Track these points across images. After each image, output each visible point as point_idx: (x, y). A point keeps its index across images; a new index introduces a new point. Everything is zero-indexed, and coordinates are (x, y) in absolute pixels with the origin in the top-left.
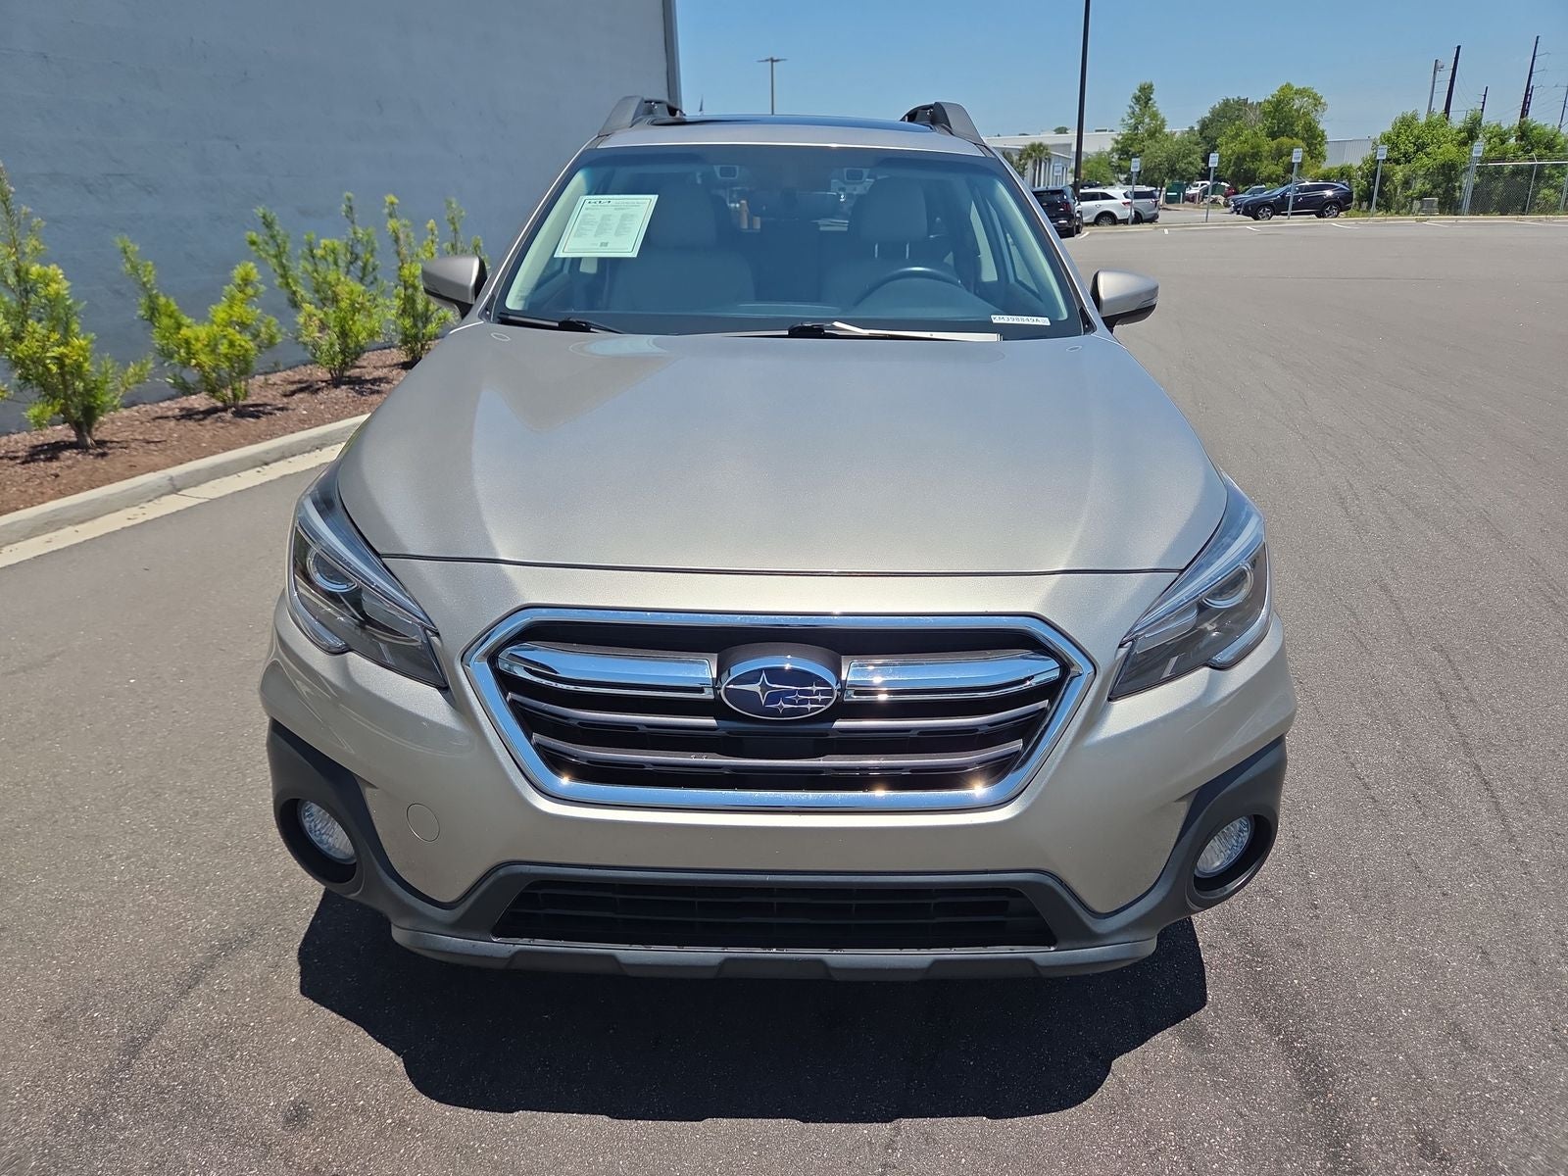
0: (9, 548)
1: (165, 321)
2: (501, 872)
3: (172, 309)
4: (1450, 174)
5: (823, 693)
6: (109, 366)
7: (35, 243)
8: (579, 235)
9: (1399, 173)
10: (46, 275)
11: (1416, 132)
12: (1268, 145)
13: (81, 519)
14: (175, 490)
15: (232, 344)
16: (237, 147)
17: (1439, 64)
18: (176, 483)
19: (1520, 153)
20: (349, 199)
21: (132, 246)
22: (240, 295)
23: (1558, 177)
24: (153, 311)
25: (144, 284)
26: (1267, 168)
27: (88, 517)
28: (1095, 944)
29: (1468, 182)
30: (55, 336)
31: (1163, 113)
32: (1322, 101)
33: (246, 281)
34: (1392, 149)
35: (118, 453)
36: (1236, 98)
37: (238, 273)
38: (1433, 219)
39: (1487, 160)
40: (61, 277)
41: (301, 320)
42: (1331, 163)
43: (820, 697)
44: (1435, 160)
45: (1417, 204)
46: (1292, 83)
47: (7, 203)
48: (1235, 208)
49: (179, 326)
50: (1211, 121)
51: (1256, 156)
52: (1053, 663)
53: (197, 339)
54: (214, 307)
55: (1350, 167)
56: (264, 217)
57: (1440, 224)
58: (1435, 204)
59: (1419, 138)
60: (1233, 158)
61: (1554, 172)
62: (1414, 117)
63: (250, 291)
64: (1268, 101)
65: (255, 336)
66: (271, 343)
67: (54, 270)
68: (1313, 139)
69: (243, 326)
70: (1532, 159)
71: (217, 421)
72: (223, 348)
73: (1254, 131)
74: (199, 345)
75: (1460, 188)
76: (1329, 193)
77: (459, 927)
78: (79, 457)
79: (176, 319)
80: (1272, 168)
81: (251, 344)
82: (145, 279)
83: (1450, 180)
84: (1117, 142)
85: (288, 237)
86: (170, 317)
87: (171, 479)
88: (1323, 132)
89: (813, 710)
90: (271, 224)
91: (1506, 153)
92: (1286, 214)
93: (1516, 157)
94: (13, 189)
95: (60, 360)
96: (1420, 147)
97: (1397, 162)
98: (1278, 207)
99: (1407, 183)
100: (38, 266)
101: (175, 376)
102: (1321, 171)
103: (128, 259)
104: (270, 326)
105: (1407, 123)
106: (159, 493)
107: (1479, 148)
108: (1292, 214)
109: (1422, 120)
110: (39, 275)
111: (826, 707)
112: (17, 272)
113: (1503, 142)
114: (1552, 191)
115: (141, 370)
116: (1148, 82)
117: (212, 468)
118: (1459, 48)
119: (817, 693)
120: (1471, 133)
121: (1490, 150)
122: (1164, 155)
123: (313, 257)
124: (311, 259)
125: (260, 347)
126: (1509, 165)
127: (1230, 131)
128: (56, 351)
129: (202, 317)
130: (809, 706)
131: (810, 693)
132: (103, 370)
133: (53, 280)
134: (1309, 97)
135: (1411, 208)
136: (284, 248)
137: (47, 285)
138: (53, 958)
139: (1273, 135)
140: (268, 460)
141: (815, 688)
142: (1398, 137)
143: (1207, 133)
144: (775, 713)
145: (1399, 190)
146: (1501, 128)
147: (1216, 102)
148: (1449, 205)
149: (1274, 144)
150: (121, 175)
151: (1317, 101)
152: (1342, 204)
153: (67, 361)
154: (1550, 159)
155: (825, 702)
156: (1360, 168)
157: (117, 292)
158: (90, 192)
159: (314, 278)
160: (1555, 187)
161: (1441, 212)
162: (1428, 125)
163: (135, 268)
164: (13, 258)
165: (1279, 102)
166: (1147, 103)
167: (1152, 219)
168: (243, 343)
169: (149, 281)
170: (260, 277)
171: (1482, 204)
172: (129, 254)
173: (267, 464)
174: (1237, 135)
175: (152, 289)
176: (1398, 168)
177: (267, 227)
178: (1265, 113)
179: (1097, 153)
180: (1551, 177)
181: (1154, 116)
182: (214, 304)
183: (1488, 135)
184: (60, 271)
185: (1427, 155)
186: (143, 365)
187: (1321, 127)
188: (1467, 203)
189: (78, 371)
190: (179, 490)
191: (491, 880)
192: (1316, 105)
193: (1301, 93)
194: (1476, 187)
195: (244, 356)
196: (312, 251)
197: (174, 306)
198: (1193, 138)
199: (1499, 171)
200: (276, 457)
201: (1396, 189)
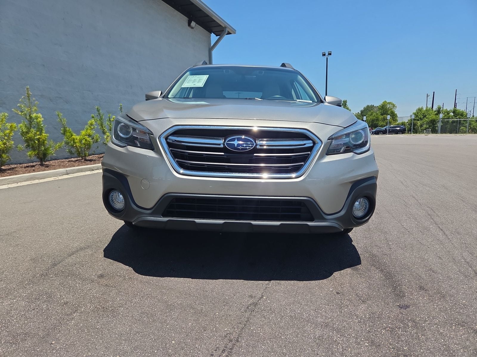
0: (20, 183)
1: (68, 134)
2: (165, 196)
3: (70, 131)
4: (434, 123)
5: (251, 144)
6: (52, 143)
7: (36, 108)
8: (188, 83)
9: (419, 123)
10: (37, 116)
11: (423, 112)
12: (381, 117)
13: (41, 178)
14: (67, 174)
15: (86, 140)
16: (92, 93)
17: (428, 95)
18: (68, 172)
19: (453, 117)
20: (121, 106)
21: (60, 114)
22: (90, 128)
23: (465, 124)
24: (65, 131)
25: (63, 124)
26: (381, 123)
27: (43, 178)
28: (325, 221)
29: (439, 125)
30: (38, 133)
32: (395, 105)
33: (91, 124)
34: (416, 117)
35: (51, 167)
36: (371, 105)
37: (89, 122)
38: (430, 135)
39: (444, 119)
40: (41, 117)
41: (105, 137)
42: (400, 121)
43: (251, 145)
44: (429, 119)
45: (425, 131)
46: (386, 101)
47: (29, 97)
48: (372, 133)
49: (72, 135)
50: (364, 111)
51: (377, 120)
52: (311, 142)
53: (76, 139)
54: (82, 131)
55: (405, 122)
56: (97, 109)
57: (432, 136)
58: (430, 131)
59: (424, 114)
60: (371, 120)
61: (464, 122)
62: (422, 108)
63: (92, 127)
64: (380, 106)
65: (93, 139)
66: (97, 141)
67: (40, 115)
68: (394, 116)
69: (89, 136)
70: (457, 119)
71: (79, 162)
72: (84, 141)
73: (377, 114)
74: (77, 141)
75: (437, 126)
76: (398, 128)
77: (152, 214)
78: (41, 167)
79: (71, 133)
80: (382, 123)
81: (91, 140)
82: (63, 123)
83: (434, 124)
85: (104, 114)
86: (70, 133)
87: (67, 170)
88: (396, 114)
89: (249, 149)
90: (99, 110)
91: (450, 117)
92: (387, 134)
93: (452, 118)
94: (31, 93)
95: (38, 140)
96: (425, 116)
97: (418, 120)
98: (384, 132)
99: (421, 126)
100: (35, 114)
101: (69, 149)
102: (396, 124)
103: (59, 117)
104: (97, 136)
105: (420, 110)
106: (63, 174)
107: (441, 116)
108: (388, 134)
109: (425, 109)
110: (35, 116)
111: (252, 148)
112: (30, 116)
113: (448, 114)
114: (464, 127)
115: (61, 145)
116: (345, 100)
117: (78, 169)
118: (434, 92)
119: (250, 144)
120: (439, 112)
121: (445, 116)
123: (110, 121)
124: (109, 121)
125: (93, 142)
126: (451, 120)
127: (369, 113)
128: (38, 137)
129: (78, 133)
130: (248, 148)
131: (248, 144)
132: (50, 144)
133: (39, 118)
134: (392, 104)
135: (423, 132)
136: (102, 117)
137: (37, 119)
138: (32, 250)
139: (382, 115)
140: (93, 169)
141: (249, 143)
142: (418, 114)
143: (363, 114)
144: (239, 149)
145: (419, 128)
146: (447, 110)
147: (365, 106)
148: (434, 131)
149: (382, 117)
150: (60, 98)
151: (394, 106)
152: (403, 131)
153: (41, 140)
154: (462, 119)
155: (252, 147)
156: (407, 122)
157: (55, 128)
158: (51, 101)
159: (110, 126)
160: (465, 127)
161: (432, 133)
162: (426, 110)
163: (61, 120)
164: (29, 111)
165: (383, 106)
166: (345, 105)
168: (89, 140)
169: (64, 123)
170: (95, 124)
171: (444, 131)
172: (60, 116)
173: (93, 170)
174: (372, 114)
175: (65, 126)
176: (418, 122)
177: (98, 111)
178: (379, 109)
180: (463, 124)
182: (82, 130)
183: (444, 112)
184: (41, 115)
185: (427, 118)
186: (62, 143)
187: (395, 113)
188: (439, 130)
189: (43, 144)
190: (69, 174)
191: (163, 198)
192: (394, 107)
193: (389, 103)
194: (442, 126)
195: (89, 144)
196: (110, 119)
197: (71, 130)
198: (359, 114)
199: (448, 122)
200: (96, 169)
201: (418, 127)
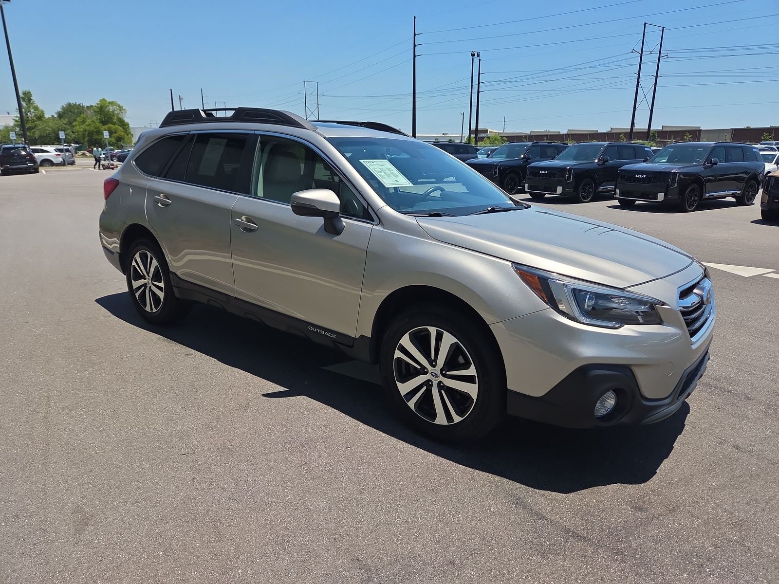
8: (382, 177)
31: (41, 107)
32: (124, 108)
36: (74, 103)
46: (106, 99)
50: (64, 113)
51: (99, 133)
60: (85, 133)
64: (96, 106)
68: (124, 126)
73: (92, 120)
84: (16, 121)
88: (127, 123)
116: (28, 90)
118: (171, 89)
122: (51, 129)
127: (79, 119)
134: (116, 106)
139: (103, 123)
143: (63, 119)
147: (64, 103)
149: (105, 127)
151: (121, 108)
165: (101, 107)
166: (28, 101)
167: (72, 163)
174: (84, 121)
179: (5, 126)
181: (36, 108)
187: (126, 121)
192: (121, 110)
193: (111, 103)
198: (56, 120)
